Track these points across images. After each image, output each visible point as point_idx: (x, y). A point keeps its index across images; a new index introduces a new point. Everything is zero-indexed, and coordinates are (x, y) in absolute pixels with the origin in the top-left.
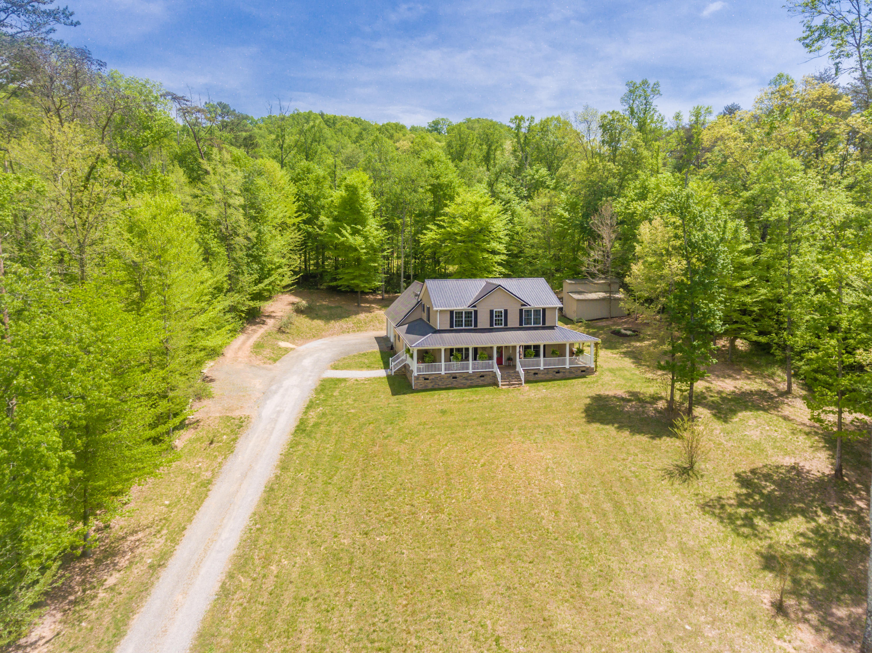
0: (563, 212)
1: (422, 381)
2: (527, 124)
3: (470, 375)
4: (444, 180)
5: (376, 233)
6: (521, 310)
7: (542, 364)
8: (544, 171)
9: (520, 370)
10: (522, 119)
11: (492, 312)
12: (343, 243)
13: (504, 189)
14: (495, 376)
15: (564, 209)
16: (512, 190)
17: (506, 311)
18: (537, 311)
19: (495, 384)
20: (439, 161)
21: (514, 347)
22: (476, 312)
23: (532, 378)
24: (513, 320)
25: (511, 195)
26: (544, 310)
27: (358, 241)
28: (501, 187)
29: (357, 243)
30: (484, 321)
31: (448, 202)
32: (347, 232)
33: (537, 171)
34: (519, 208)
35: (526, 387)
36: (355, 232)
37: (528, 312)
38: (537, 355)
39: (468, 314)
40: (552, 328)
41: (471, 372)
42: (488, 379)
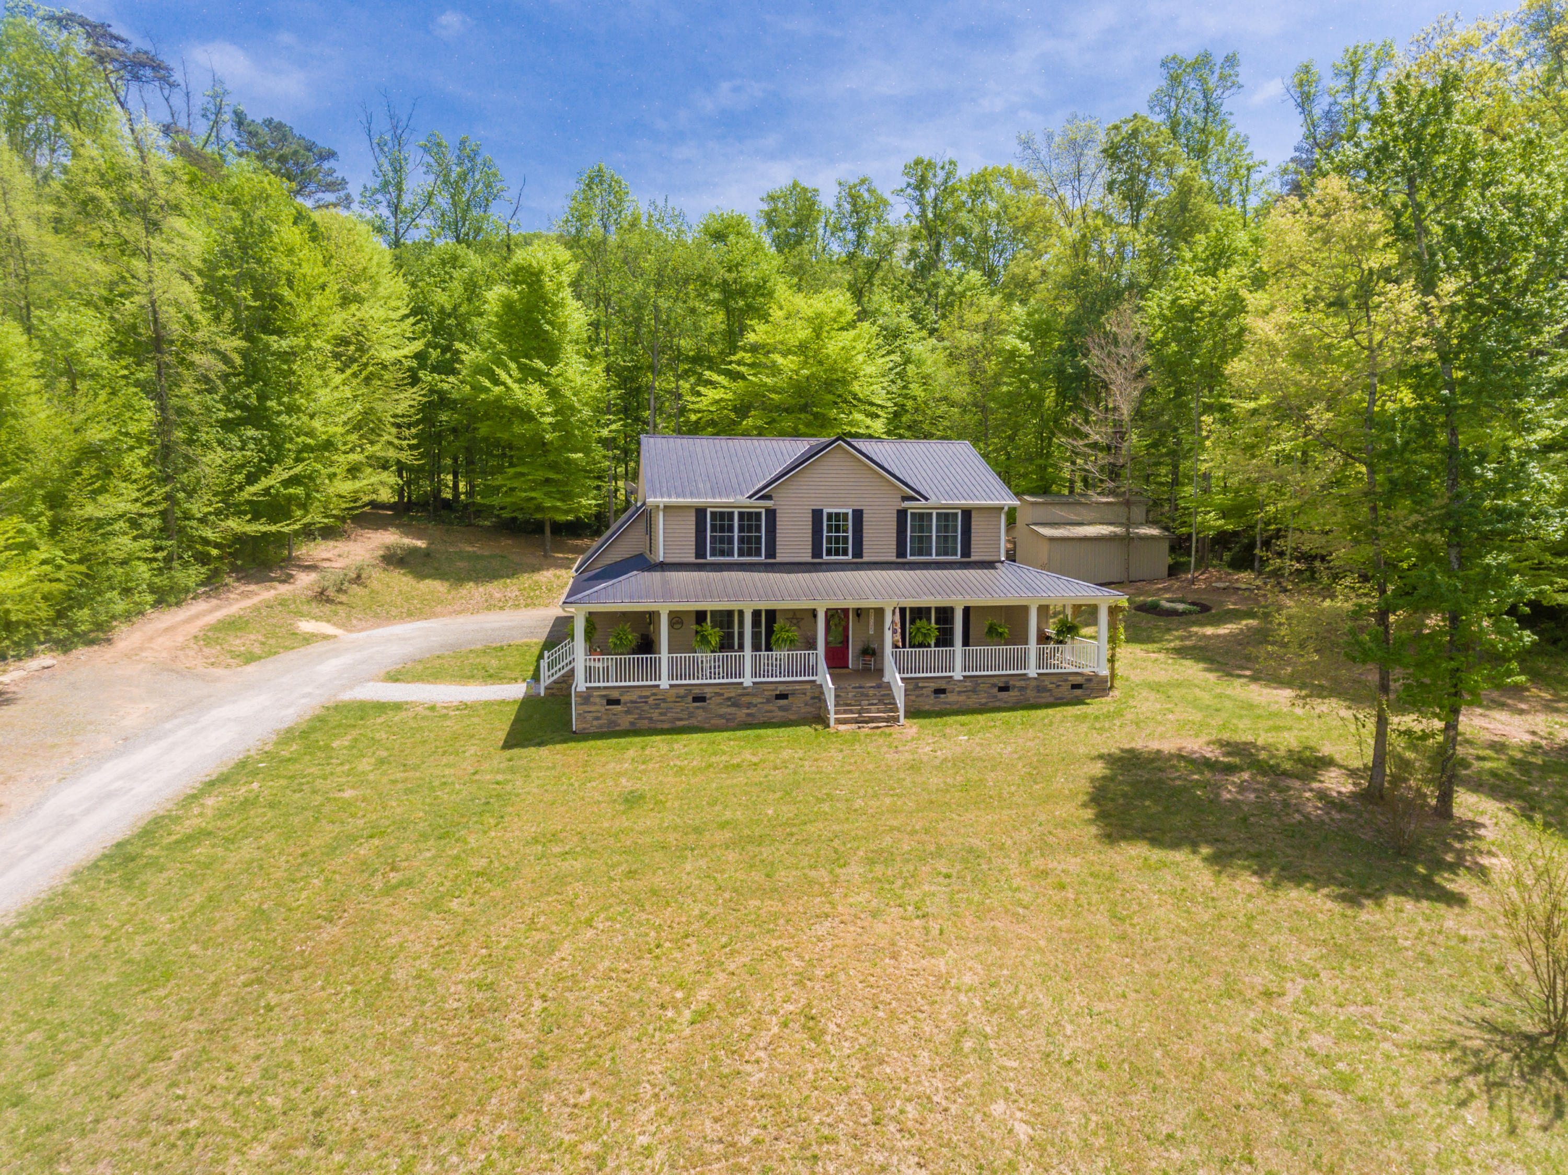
0: (1018, 342)
1: (599, 706)
2: (941, 175)
3: (745, 692)
5: (581, 381)
6: (902, 514)
7: (958, 663)
8: (974, 276)
9: (895, 678)
11: (817, 515)
12: (497, 400)
13: (887, 307)
14: (818, 697)
15: (1020, 336)
16: (905, 309)
17: (858, 515)
18: (946, 518)
19: (820, 719)
20: (738, 233)
21: (880, 612)
22: (771, 514)
23: (929, 702)
24: (879, 542)
25: (905, 322)
26: (967, 513)
27: (532, 397)
29: (531, 401)
30: (793, 541)
31: (754, 321)
32: (508, 374)
33: (960, 278)
35: (910, 728)
36: (529, 372)
37: (922, 519)
38: (945, 640)
39: (749, 519)
40: (989, 565)
41: (748, 680)
42: (798, 704)
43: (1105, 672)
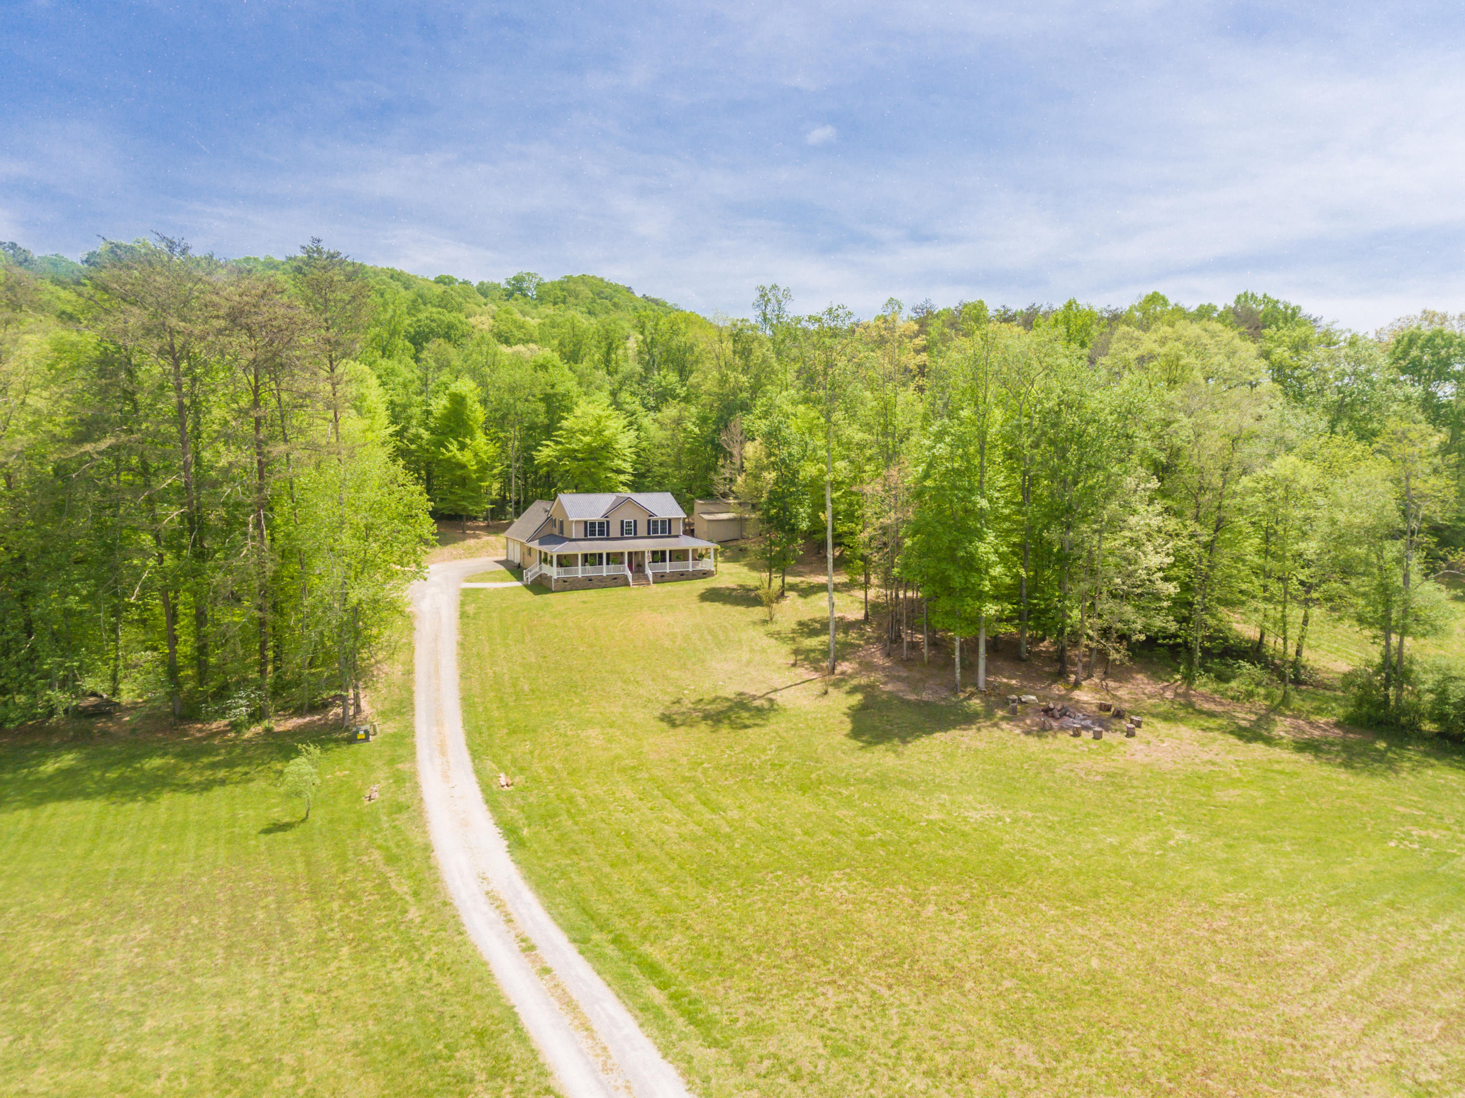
0: (693, 427)
1: (561, 583)
3: (604, 577)
4: (560, 389)
5: (486, 448)
6: (649, 521)
7: (668, 567)
8: (673, 378)
9: (649, 572)
11: (622, 522)
12: (448, 460)
14: (626, 577)
15: (694, 423)
17: (635, 522)
18: (663, 522)
19: (627, 584)
20: (554, 366)
21: (643, 553)
22: (608, 522)
23: (660, 580)
24: (642, 529)
26: (670, 520)
27: (466, 457)
28: (625, 396)
29: (465, 459)
30: (615, 531)
31: (565, 414)
34: (647, 421)
35: (654, 587)
37: (655, 522)
38: (664, 560)
39: (601, 524)
40: (677, 536)
41: (605, 574)
42: (620, 581)
43: (713, 569)
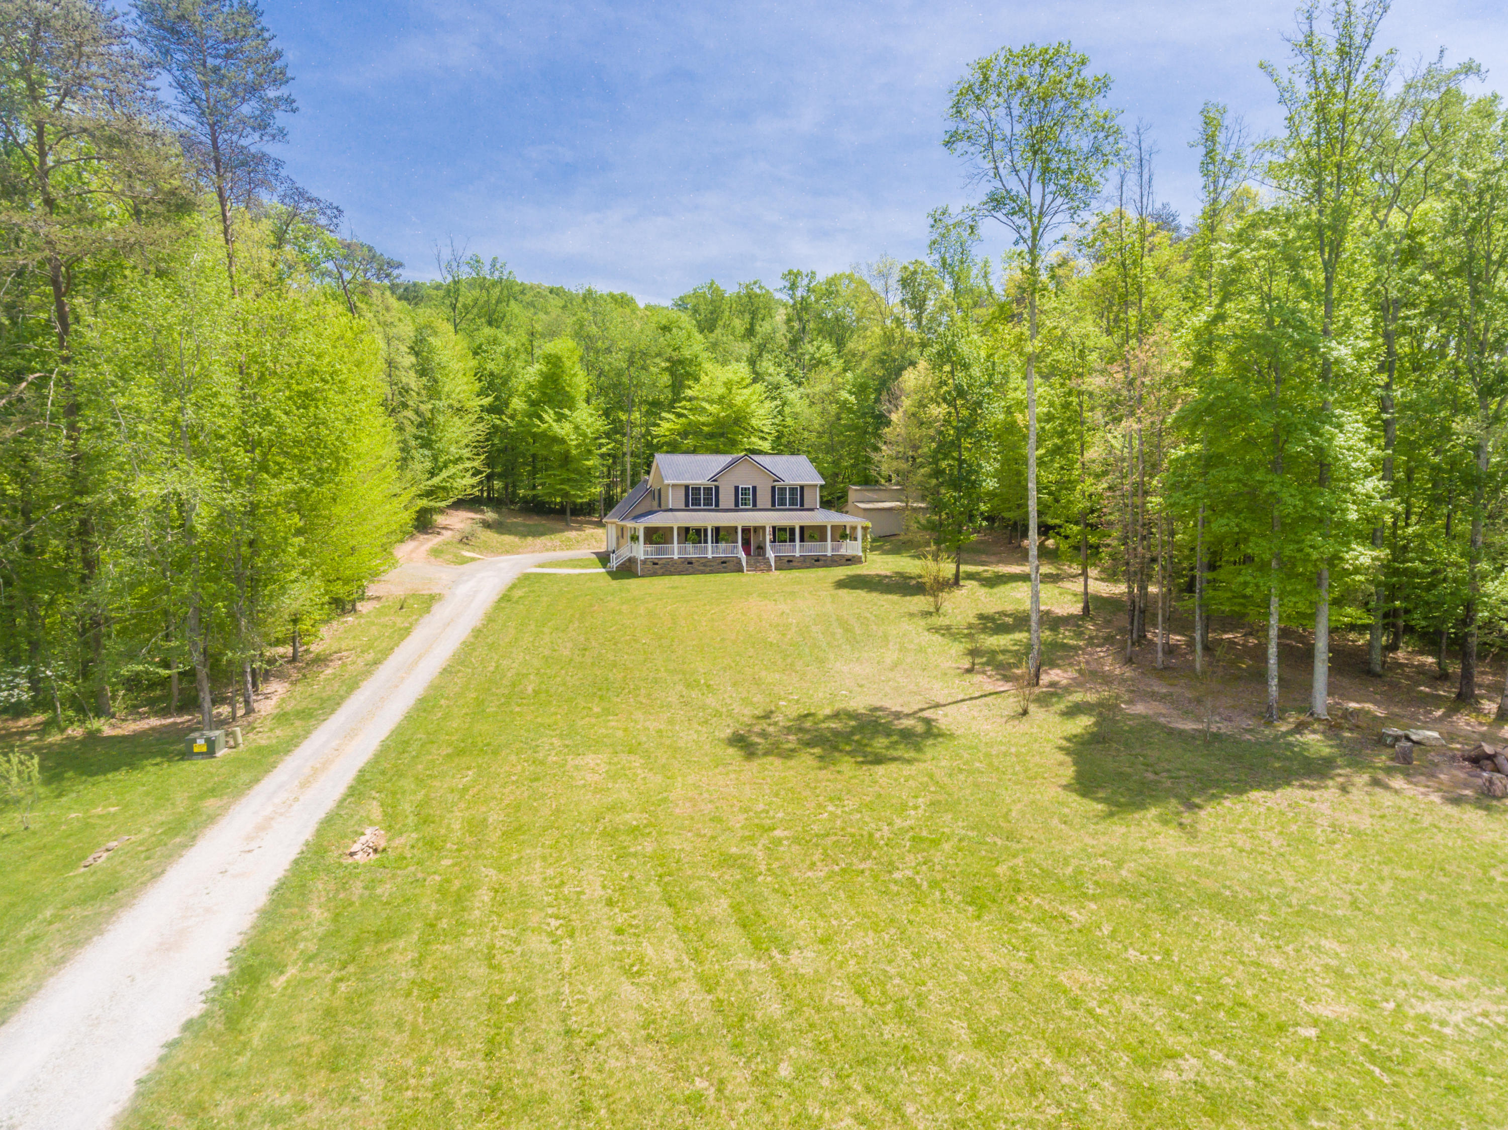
0: (848, 396)
1: (650, 565)
2: (805, 282)
3: (709, 561)
5: (590, 420)
6: (773, 488)
7: (797, 550)
8: (828, 347)
9: (771, 554)
10: (798, 275)
11: (737, 488)
12: (544, 434)
13: (771, 370)
14: (739, 561)
15: (849, 392)
16: (783, 370)
17: (754, 488)
18: (793, 490)
19: (740, 570)
21: (763, 529)
22: (717, 488)
23: (785, 566)
24: (764, 498)
25: (783, 379)
26: (802, 487)
27: (563, 430)
28: (767, 365)
29: (563, 433)
30: (727, 498)
31: (690, 383)
32: (549, 416)
33: (818, 348)
34: (793, 394)
35: (777, 575)
36: (560, 418)
37: (782, 490)
38: (792, 540)
39: (708, 490)
40: (812, 510)
41: (710, 556)
42: (730, 565)
43: (860, 554)
